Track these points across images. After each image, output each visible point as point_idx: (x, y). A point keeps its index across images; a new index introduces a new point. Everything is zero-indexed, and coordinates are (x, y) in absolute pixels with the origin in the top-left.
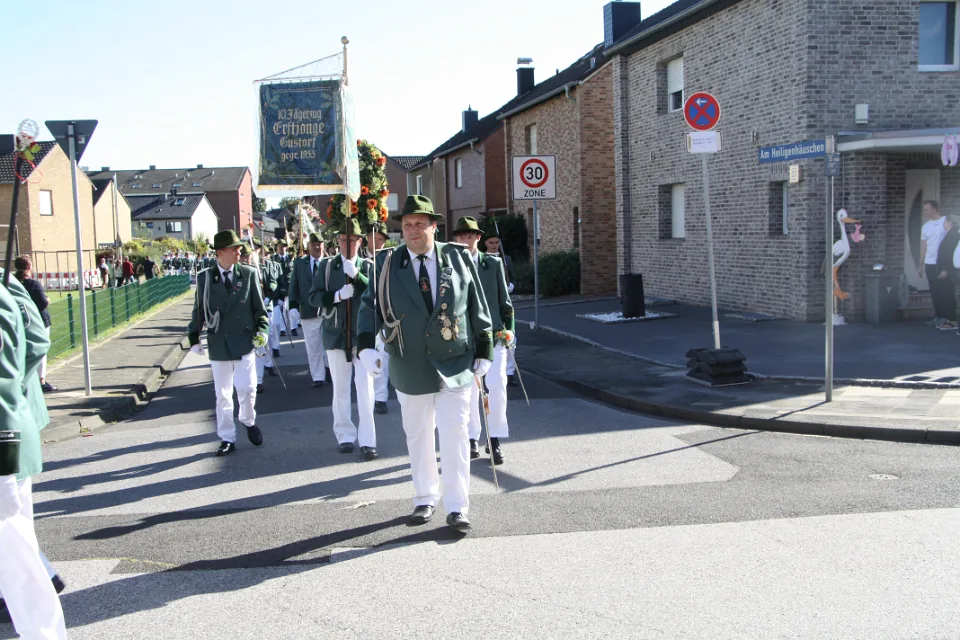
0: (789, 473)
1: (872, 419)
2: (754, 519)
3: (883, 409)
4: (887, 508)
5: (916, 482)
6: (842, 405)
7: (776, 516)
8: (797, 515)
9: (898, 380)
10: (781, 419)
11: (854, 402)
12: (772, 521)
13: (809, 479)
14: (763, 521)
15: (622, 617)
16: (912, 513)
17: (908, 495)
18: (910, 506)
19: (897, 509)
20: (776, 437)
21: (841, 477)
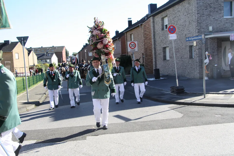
0: (195, 115)
1: (216, 102)
2: (187, 127)
3: (218, 99)
4: (219, 123)
5: (226, 117)
6: (208, 99)
7: (192, 126)
8: (197, 125)
9: (220, 92)
10: (193, 102)
11: (211, 98)
12: (191, 127)
13: (200, 116)
14: (189, 127)
15: (156, 151)
16: (225, 124)
17: (224, 120)
18: (225, 122)
19: (222, 123)
20: (192, 107)
21: (208, 116)
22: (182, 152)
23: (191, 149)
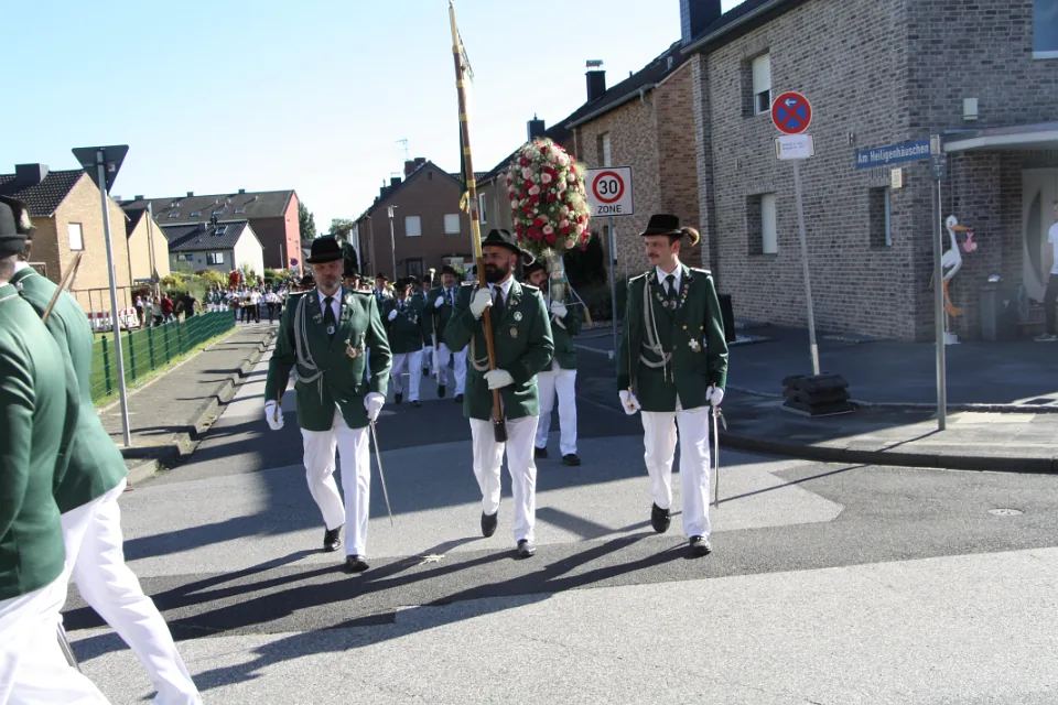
0: (899, 511)
1: (991, 449)
2: (861, 563)
3: (1004, 436)
4: (1010, 547)
5: (1043, 517)
6: (957, 433)
7: (886, 558)
8: (910, 557)
9: (1018, 403)
10: (889, 451)
11: (971, 429)
12: (882, 565)
13: (922, 516)
14: (871, 566)
15: (717, 675)
16: (1037, 552)
17: (1033, 532)
18: (1036, 544)
19: (1022, 547)
20: (884, 471)
21: (957, 513)
22: (840, 679)
23: (879, 668)
